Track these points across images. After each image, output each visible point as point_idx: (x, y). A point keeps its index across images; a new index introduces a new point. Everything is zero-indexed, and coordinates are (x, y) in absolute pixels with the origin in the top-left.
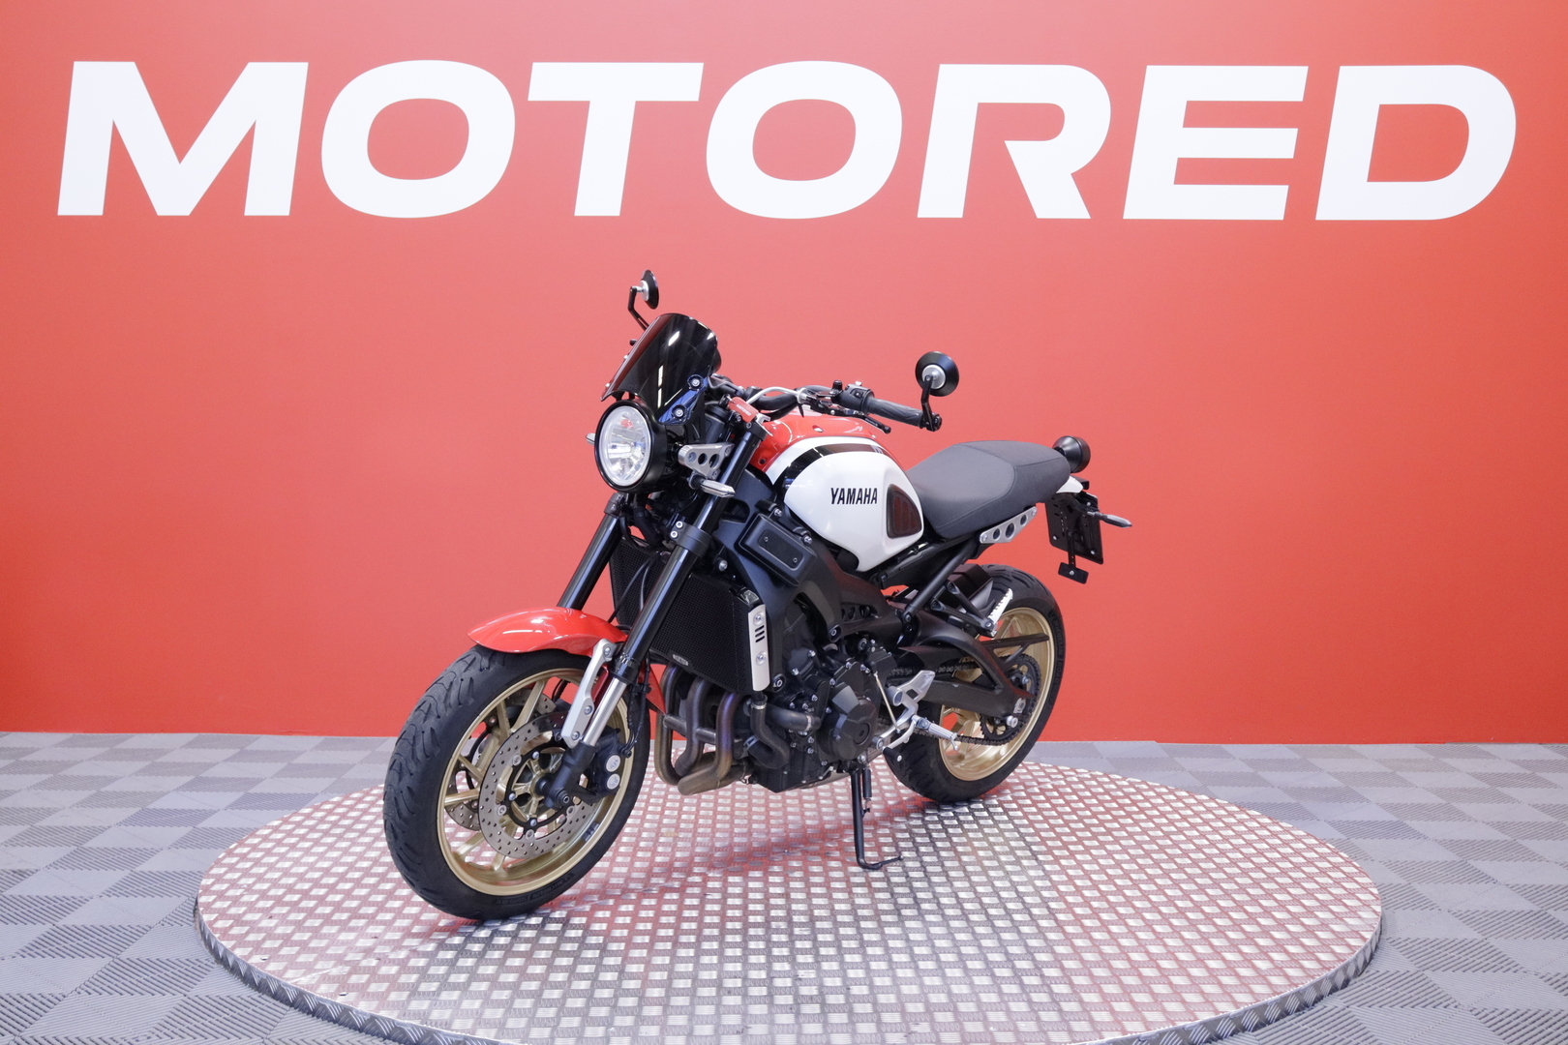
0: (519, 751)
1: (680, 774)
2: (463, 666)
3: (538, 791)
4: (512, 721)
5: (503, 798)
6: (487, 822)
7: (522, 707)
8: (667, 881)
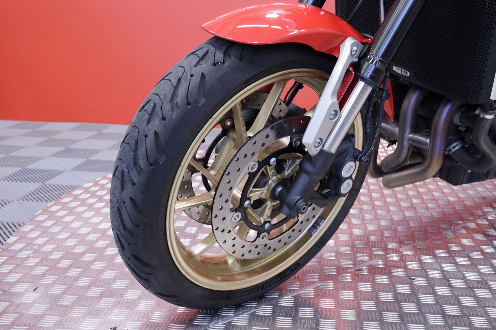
0: (256, 158)
1: (384, 170)
2: (194, 60)
3: (273, 196)
4: (249, 125)
5: (238, 204)
6: (220, 229)
7: (258, 111)
8: (371, 259)
